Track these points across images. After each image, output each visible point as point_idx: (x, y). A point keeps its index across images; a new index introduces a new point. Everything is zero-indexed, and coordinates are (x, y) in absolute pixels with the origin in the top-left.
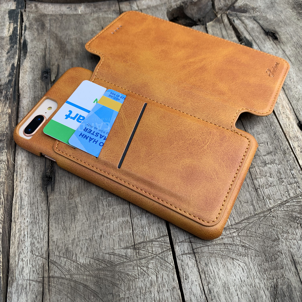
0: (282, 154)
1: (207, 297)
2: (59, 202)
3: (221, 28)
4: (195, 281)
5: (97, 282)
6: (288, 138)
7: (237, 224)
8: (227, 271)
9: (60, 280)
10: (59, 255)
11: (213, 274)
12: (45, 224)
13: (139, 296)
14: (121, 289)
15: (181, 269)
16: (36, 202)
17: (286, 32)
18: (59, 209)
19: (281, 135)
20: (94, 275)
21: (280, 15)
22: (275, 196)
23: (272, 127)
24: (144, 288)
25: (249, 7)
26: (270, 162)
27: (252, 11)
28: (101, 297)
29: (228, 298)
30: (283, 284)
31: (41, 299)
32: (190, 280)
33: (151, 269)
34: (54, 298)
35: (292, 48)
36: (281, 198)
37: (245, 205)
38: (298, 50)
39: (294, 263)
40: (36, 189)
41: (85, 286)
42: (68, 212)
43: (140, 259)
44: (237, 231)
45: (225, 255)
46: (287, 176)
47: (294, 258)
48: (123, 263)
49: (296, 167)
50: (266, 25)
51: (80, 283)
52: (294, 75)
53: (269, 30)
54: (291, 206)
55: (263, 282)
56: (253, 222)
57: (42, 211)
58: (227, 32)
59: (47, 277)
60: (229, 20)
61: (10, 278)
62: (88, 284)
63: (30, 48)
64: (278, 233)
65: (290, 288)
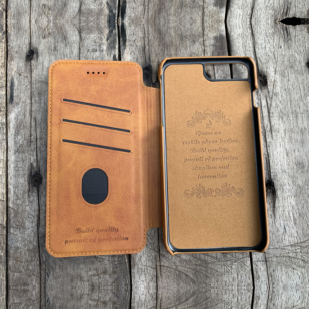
4: (264, 281)
5: (195, 273)
7: (301, 243)
8: (288, 277)
9: (169, 269)
11: (278, 277)
14: (212, 280)
15: (255, 271)
20: (193, 268)
24: (228, 282)
28: (197, 284)
32: (261, 280)
33: (234, 269)
34: (164, 280)
41: (186, 275)
43: (226, 261)
44: (300, 248)
48: (214, 262)
51: (183, 272)
59: (159, 266)
61: (132, 263)
62: (188, 274)
63: (129, 35)
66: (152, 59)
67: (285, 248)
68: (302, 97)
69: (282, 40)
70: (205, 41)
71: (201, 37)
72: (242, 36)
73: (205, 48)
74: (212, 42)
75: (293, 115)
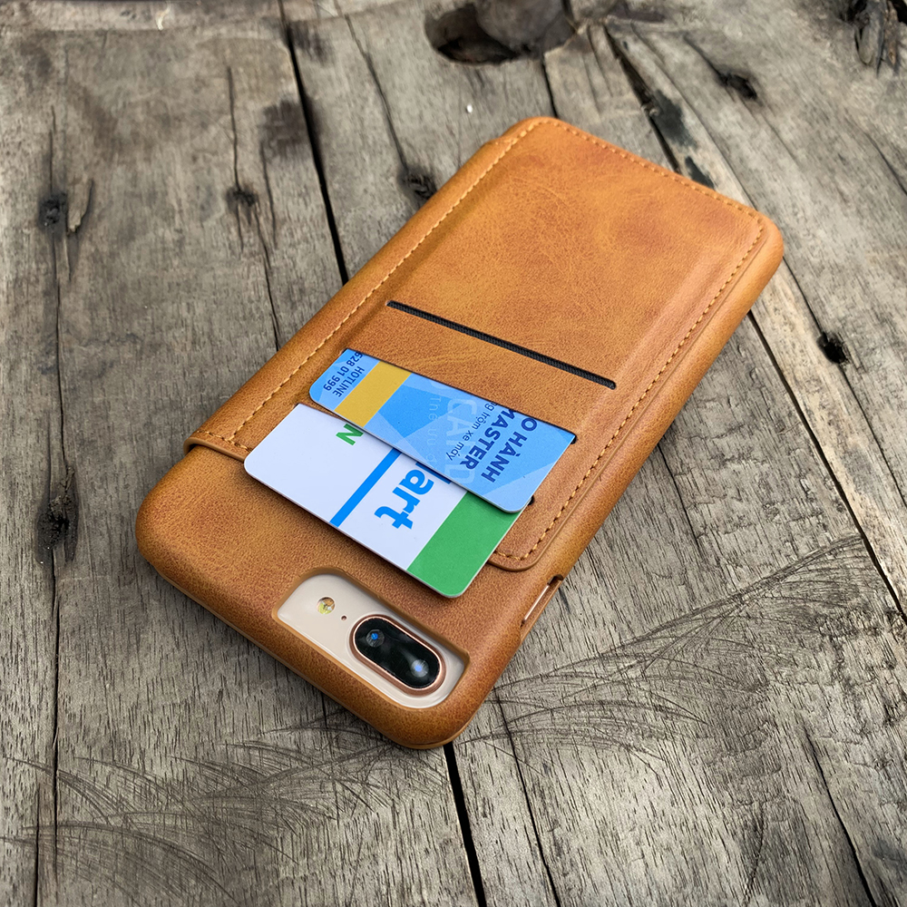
0: (773, 432)
1: (551, 865)
2: (90, 594)
3: (587, 67)
4: (511, 820)
5: (209, 833)
6: (789, 382)
7: (638, 641)
8: (609, 785)
9: (92, 834)
10: (88, 756)
11: (568, 796)
12: (44, 663)
13: (338, 873)
14: (282, 852)
15: (469, 784)
16: (19, 596)
17: (781, 75)
18: (90, 614)
19: (770, 376)
20: (199, 813)
21: (763, 26)
22: (753, 555)
23: (743, 354)
24: (354, 847)
25: (671, 6)
26: (737, 456)
27: (679, 17)
28: (218, 881)
29: (614, 866)
30: (780, 818)
31: (30, 895)
32: (497, 818)
33: (375, 789)
34: (70, 888)
35: (799, 121)
36: (771, 560)
37: (663, 583)
38: (817, 127)
39: (814, 752)
40: (17, 555)
41: (171, 849)
42: (117, 625)
43: (342, 759)
44: (639, 662)
45: (605, 736)
46: (788, 496)
47: (812, 739)
48: (289, 773)
49: (816, 468)
50: (721, 58)
51: (154, 838)
52: (807, 199)
53: (731, 70)
54: (801, 582)
55: (720, 813)
56: (689, 635)
57: (35, 622)
58: (604, 77)
59: (50, 826)
60: (612, 42)
62: (179, 842)
64: (764, 665)
65: (802, 829)
66: (70, 179)
67: (578, 670)
69: (466, 97)
70: (239, 120)
71: (227, 114)
73: (238, 135)
74: (260, 120)
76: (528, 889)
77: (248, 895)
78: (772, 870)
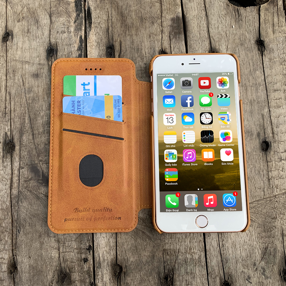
1: (221, 248)
3: (273, 13)
4: (214, 238)
13: (177, 243)
14: (166, 237)
20: (149, 226)
22: (282, 186)
24: (181, 239)
28: (153, 241)
29: (234, 251)
30: (271, 248)
32: (211, 237)
34: (123, 237)
37: (258, 190)
39: (283, 235)
41: (143, 232)
47: (283, 232)
55: (259, 244)
56: (261, 204)
58: (278, 18)
62: (145, 231)
63: (94, 18)
64: (277, 214)
65: (275, 251)
66: (114, 40)
68: (252, 71)
69: (233, 21)
70: (163, 22)
71: (160, 19)
72: (197, 17)
73: (163, 29)
74: (170, 23)
75: (243, 88)
76: (215, 252)
77: (159, 244)
78: (267, 258)
